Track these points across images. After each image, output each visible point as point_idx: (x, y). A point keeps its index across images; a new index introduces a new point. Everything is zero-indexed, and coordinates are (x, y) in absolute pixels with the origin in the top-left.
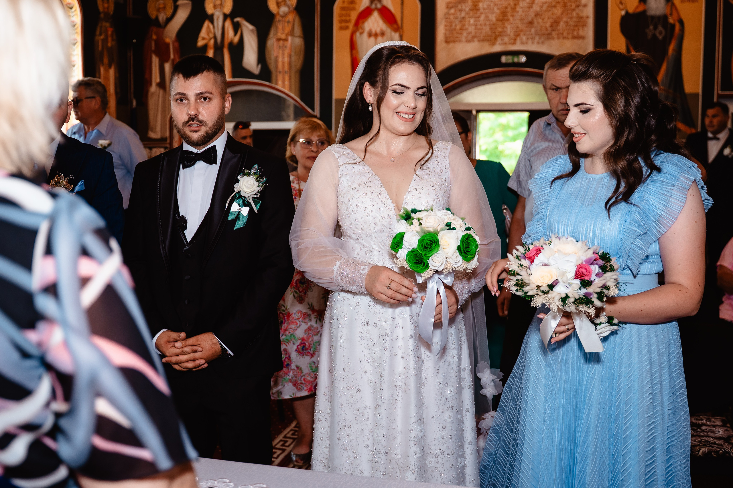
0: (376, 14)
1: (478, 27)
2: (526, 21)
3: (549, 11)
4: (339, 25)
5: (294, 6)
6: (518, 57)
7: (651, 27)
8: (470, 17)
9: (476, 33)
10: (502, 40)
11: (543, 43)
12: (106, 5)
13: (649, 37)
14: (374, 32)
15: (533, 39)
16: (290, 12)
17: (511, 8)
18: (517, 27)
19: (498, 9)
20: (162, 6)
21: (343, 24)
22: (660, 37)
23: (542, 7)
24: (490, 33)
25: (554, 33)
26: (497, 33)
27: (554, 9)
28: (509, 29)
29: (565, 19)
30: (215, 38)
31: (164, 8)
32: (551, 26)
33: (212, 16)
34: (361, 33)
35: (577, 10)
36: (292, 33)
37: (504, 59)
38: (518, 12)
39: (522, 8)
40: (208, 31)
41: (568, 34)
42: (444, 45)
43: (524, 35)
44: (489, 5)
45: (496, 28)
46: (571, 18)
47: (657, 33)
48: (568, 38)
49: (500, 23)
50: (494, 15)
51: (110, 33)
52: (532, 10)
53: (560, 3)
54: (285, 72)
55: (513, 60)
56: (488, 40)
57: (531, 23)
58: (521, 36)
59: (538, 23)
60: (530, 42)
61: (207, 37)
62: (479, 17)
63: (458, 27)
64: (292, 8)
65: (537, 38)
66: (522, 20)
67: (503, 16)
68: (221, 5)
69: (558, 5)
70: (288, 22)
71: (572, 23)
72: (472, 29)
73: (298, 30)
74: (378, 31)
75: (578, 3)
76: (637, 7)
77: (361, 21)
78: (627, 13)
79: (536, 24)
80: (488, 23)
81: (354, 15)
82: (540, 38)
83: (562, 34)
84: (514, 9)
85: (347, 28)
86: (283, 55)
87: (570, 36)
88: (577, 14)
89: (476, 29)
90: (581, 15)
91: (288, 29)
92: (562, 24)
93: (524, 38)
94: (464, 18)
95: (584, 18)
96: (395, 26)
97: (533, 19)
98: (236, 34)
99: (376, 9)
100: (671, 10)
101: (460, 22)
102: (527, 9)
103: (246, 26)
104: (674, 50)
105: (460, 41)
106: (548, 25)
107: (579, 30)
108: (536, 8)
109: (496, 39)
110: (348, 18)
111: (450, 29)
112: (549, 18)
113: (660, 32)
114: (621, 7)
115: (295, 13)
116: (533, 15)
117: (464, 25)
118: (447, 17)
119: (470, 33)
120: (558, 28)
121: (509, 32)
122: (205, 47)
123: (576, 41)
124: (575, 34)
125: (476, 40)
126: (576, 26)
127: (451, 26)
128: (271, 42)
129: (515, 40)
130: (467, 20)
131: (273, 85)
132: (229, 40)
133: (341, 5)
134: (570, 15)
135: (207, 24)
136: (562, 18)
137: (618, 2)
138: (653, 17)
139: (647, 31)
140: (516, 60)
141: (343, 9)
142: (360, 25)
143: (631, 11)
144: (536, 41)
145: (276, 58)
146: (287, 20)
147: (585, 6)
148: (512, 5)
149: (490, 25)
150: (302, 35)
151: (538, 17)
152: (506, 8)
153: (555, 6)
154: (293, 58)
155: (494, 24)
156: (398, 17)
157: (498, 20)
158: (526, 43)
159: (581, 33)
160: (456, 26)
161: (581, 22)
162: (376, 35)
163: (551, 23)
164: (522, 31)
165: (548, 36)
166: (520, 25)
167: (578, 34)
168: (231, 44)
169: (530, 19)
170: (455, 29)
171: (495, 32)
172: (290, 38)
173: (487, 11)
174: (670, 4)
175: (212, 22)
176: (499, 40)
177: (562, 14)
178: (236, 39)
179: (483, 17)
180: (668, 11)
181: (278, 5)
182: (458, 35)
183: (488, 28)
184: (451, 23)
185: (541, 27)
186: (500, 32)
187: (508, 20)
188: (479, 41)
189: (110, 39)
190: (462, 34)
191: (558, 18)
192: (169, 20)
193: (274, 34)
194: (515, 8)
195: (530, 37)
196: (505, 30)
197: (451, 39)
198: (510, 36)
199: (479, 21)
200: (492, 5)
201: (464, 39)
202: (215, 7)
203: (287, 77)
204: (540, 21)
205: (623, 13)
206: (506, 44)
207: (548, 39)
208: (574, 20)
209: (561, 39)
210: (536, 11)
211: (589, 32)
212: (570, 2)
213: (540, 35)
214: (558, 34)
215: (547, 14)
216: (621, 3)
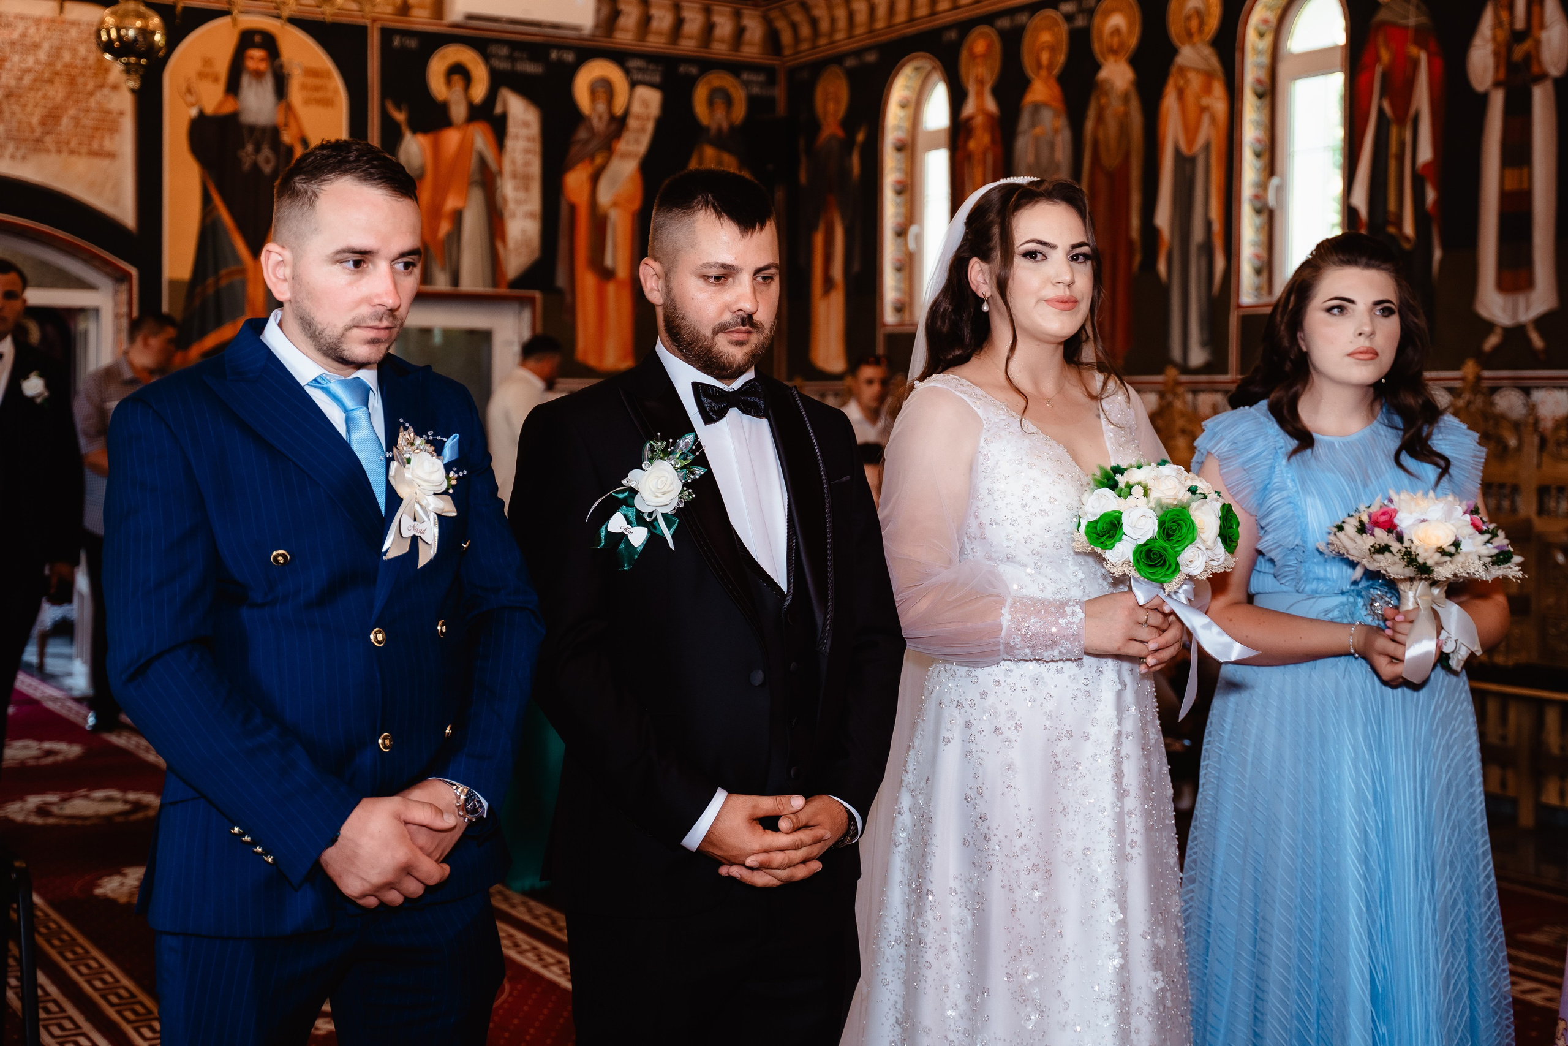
3: (38, 90)
7: (250, 148)
11: (24, 158)
13: (247, 166)
22: (267, 169)
23: (21, 79)
25: (48, 139)
27: (48, 87)
29: (72, 112)
32: (43, 123)
35: (98, 96)
41: (80, 144)
47: (261, 159)
48: (79, 154)
53: (61, 75)
59: (13, 113)
65: (10, 148)
69: (57, 80)
71: (87, 122)
75: (99, 80)
76: (221, 104)
78: (201, 114)
79: (7, 115)
82: (17, 148)
83: (68, 143)
87: (84, 150)
88: (99, 103)
90: (108, 106)
92: (65, 121)
95: (114, 115)
100: (286, 116)
106: (35, 120)
107: (102, 138)
108: (7, 78)
112: (36, 106)
113: (266, 160)
114: (190, 99)
120: (58, 129)
123: (97, 164)
124: (95, 146)
126: (97, 129)
134: (84, 104)
136: (66, 109)
137: (184, 88)
138: (252, 129)
139: (242, 154)
143: (209, 110)
144: (8, 153)
147: (115, 87)
151: (13, 100)
153: (51, 81)
159: (108, 145)
161: (108, 123)
163: (42, 117)
165: (37, 145)
167: (101, 145)
174: (283, 104)
177: (68, 97)
180: (279, 119)
185: (20, 122)
191: (57, 108)
204: (16, 108)
205: (194, 112)
207: (36, 150)
208: (93, 115)
209: (64, 155)
210: (7, 86)
211: (125, 142)
212: (84, 75)
213: (19, 141)
214: (57, 143)
215: (32, 94)
216: (189, 91)
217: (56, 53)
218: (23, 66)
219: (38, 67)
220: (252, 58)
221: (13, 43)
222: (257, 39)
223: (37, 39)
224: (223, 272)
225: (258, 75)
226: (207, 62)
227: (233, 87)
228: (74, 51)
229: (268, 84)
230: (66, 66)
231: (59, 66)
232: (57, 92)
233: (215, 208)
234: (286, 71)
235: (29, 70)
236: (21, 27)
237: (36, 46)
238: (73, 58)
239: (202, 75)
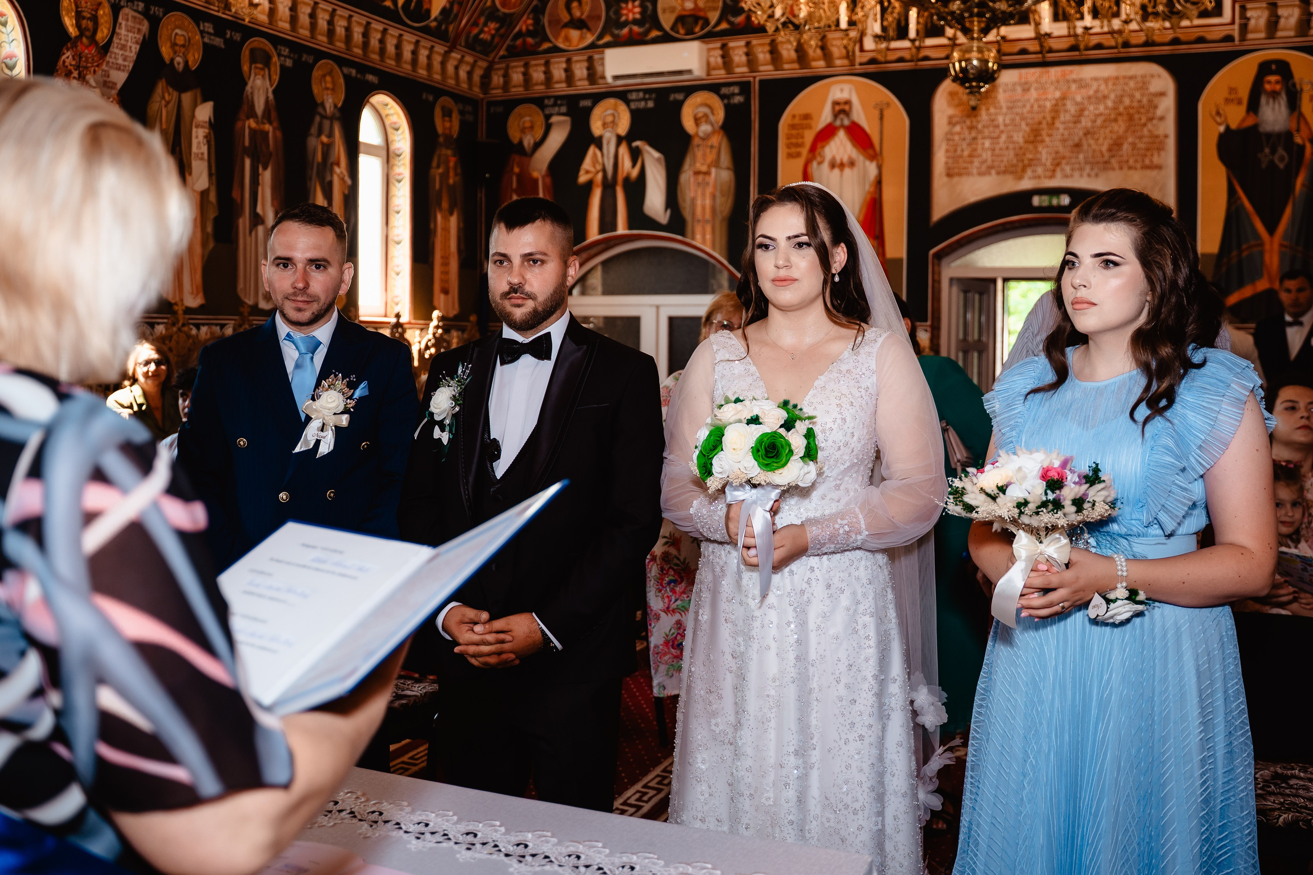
0: (841, 134)
1: (997, 152)
2: (1070, 143)
3: (1106, 127)
4: (787, 150)
5: (720, 123)
6: (1058, 198)
7: (1267, 150)
8: (984, 138)
9: (993, 161)
10: (1034, 171)
11: (1097, 175)
12: (448, 125)
13: (1264, 166)
14: (838, 161)
15: (1081, 169)
16: (714, 132)
17: (1048, 124)
18: (1057, 152)
19: (1027, 125)
20: (528, 125)
21: (793, 150)
22: (1281, 166)
23: (1095, 121)
24: (1015, 161)
25: (1113, 161)
26: (1026, 162)
27: (1113, 124)
28: (1045, 155)
29: (1130, 140)
30: (604, 170)
31: (532, 128)
32: (1110, 150)
33: (600, 138)
34: (820, 163)
35: (1149, 126)
36: (716, 163)
37: (1036, 201)
38: (1058, 129)
39: (1064, 123)
40: (595, 161)
41: (1136, 161)
42: (945, 179)
43: (1067, 164)
44: (1013, 120)
45: (1024, 154)
46: (1141, 138)
47: (1276, 159)
48: (1136, 169)
49: (1031, 147)
50: (1021, 134)
51: (452, 164)
52: (1079, 126)
53: (1123, 115)
54: (707, 221)
55: (1050, 202)
56: (1012, 173)
57: (1078, 146)
58: (1064, 165)
59: (1089, 145)
60: (1077, 174)
61: (592, 169)
62: (998, 137)
63: (966, 153)
64: (717, 126)
65: (1088, 169)
66: (1064, 141)
67: (1035, 136)
68: (614, 123)
69: (1120, 118)
70: (712, 147)
71: (1141, 145)
72: (987, 155)
73: (726, 159)
74: (845, 160)
75: (1150, 115)
76: (1244, 120)
77: (819, 145)
78: (1228, 128)
79: (1085, 147)
80: (1011, 146)
81: (809, 137)
82: (1092, 169)
83: (1128, 161)
84: (1051, 125)
85: (798, 155)
86: (703, 195)
87: (1138, 165)
88: (1150, 131)
89: (993, 155)
90: (1156, 133)
91: (711, 157)
92: (1126, 147)
93: (1068, 169)
94: (975, 139)
95: (1161, 138)
96: (871, 152)
97: (1080, 140)
98: (634, 164)
99: (842, 126)
100: (1298, 123)
101: (969, 145)
102: (1071, 125)
103: (649, 153)
104: (1303, 185)
105: (969, 174)
106: (1104, 148)
107: (1152, 155)
108: (1085, 122)
109: (1024, 170)
110: (800, 141)
111: (954, 155)
112: (1105, 138)
113: (1281, 158)
114: (1218, 119)
115: (722, 133)
116: (1081, 133)
117: (975, 150)
118: (949, 137)
119: (985, 161)
120: (1120, 153)
121: (1044, 160)
122: (589, 185)
123: (1148, 173)
124: (1147, 162)
125: (993, 172)
126: (1147, 149)
127: (956, 151)
128: (686, 177)
129: (1054, 171)
130: (980, 141)
131: (688, 240)
132: (625, 174)
133: (790, 122)
134: (1139, 134)
135: (592, 150)
136: (1126, 138)
137: (1214, 114)
138: (1269, 135)
139: (1260, 156)
140: (1055, 202)
141: (793, 127)
142: (818, 151)
143: (1234, 126)
144: (1085, 174)
145: (693, 200)
146: (710, 143)
147: (1162, 118)
148: (1049, 119)
149: (1015, 149)
150: (731, 166)
151: (1089, 136)
152: (1040, 123)
153: (1116, 120)
154: (718, 201)
155: (1021, 148)
156: (875, 139)
157: (1026, 142)
158: (1072, 176)
159: (1156, 160)
160: (962, 150)
161: (1157, 144)
162: (842, 166)
163: (1109, 145)
164: (1064, 158)
165: (1106, 166)
166: (1061, 149)
167: (1151, 161)
168: (627, 180)
169: (1076, 139)
170: (961, 156)
171: (1023, 161)
172: (713, 170)
173: (1010, 128)
174: (1296, 114)
175: (600, 147)
176: (1029, 173)
177: (1126, 131)
178: (635, 173)
179: (1004, 137)
180: (1293, 126)
181: (697, 121)
182: (966, 165)
183: (1012, 153)
184: (956, 146)
185: (1094, 151)
186: (1031, 160)
187: (1043, 141)
188: (998, 173)
189: (451, 174)
190: (972, 162)
191: (1119, 138)
192: (538, 145)
193: (690, 165)
194: (1053, 124)
195: (1077, 166)
196: (1038, 156)
197: (956, 171)
198: (1045, 165)
199: (998, 143)
200: (1018, 118)
201: (975, 171)
202: (605, 125)
203: (708, 228)
204: (1092, 142)
205: (1222, 129)
206: (1039, 177)
207: (1105, 169)
208: (1145, 140)
209: (1125, 169)
210: (1086, 128)
211: (1169, 158)
212: (1139, 113)
213: (1093, 164)
214: (1120, 162)
215: (1102, 131)
216: (1218, 113)
217: (1120, 99)
218: (1097, 112)
219: (1107, 112)
220: (1269, 82)
221: (1089, 98)
222: (1274, 67)
223: (1106, 93)
224: (1244, 246)
225: (1274, 95)
226: (1232, 90)
227: (1253, 106)
228: (1132, 97)
229: (1283, 100)
230: (1126, 108)
231: (1121, 109)
232: (1120, 127)
233: (1239, 198)
234: (1298, 87)
235: (1101, 114)
236: (1095, 86)
237: (1105, 97)
238: (1132, 101)
239: (1228, 101)
